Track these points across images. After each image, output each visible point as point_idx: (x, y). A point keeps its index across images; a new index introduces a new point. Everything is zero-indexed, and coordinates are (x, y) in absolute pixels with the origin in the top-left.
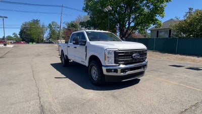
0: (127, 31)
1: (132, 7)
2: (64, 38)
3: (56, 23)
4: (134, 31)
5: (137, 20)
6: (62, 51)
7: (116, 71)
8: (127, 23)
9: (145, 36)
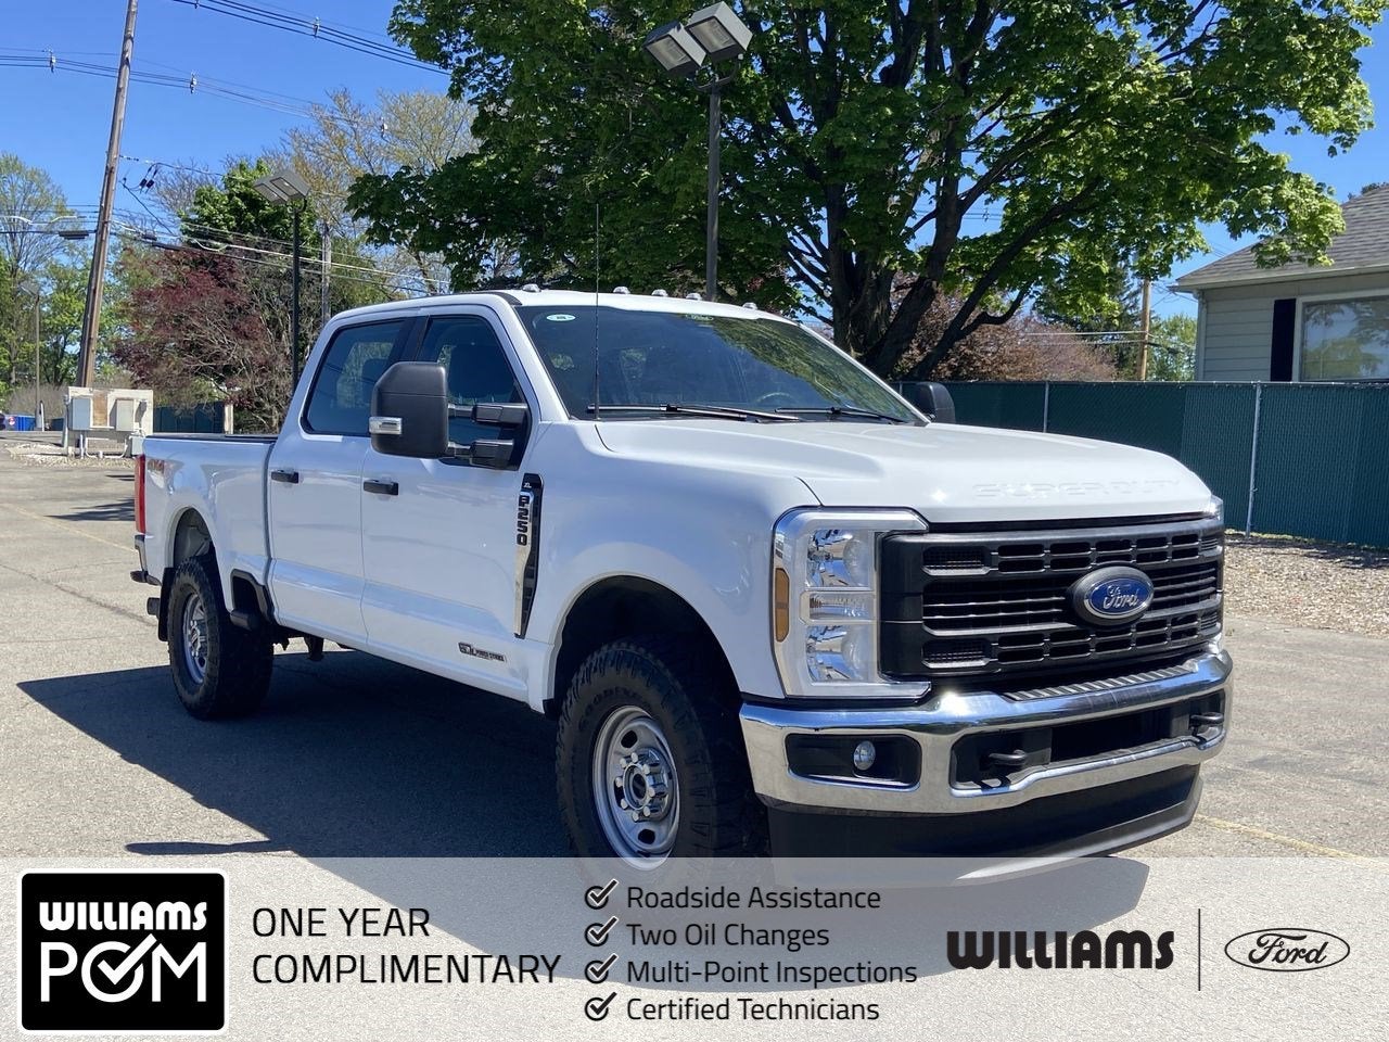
0: (921, 295)
1: (983, 23)
2: (139, 364)
3: (36, 179)
4: (1001, 300)
5: (1033, 166)
6: (189, 522)
7: (897, 758)
8: (925, 204)
9: (1121, 361)
